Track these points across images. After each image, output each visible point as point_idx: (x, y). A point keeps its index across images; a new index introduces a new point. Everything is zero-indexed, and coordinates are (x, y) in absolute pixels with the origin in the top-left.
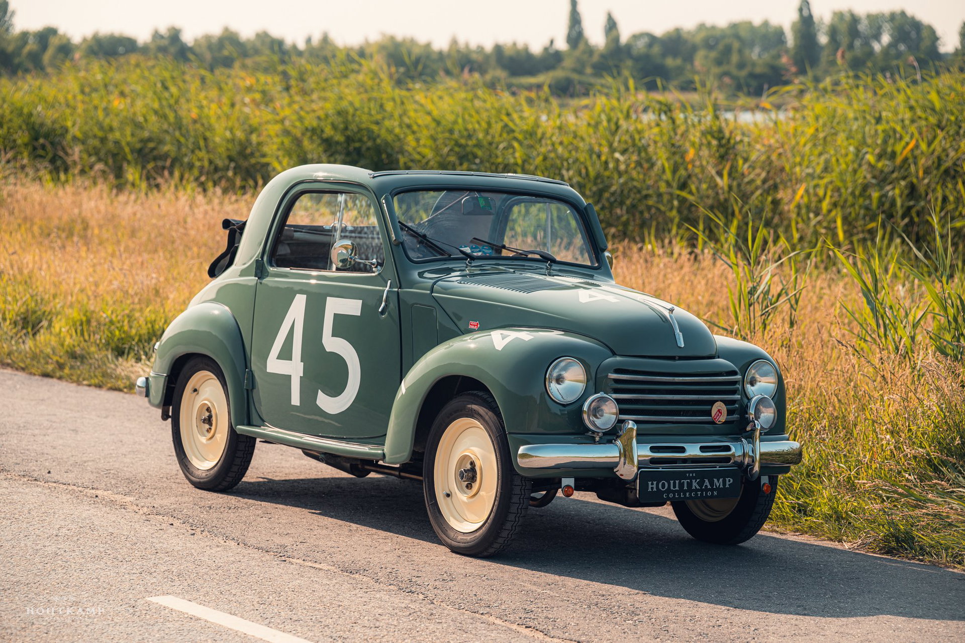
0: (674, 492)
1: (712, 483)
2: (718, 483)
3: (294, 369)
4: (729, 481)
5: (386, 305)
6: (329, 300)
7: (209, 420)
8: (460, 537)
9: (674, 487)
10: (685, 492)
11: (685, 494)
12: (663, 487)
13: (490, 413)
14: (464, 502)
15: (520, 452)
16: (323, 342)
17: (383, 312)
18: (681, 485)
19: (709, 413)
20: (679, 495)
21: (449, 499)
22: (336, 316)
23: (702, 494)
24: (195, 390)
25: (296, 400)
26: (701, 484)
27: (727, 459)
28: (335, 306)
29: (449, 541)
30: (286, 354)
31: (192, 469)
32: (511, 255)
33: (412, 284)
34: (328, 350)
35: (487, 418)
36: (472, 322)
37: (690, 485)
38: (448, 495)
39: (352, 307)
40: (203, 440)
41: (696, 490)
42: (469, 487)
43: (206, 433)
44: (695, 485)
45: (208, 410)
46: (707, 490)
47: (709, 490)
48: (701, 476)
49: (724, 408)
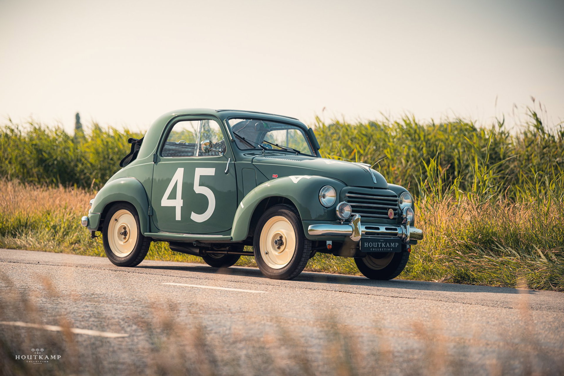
0: (375, 248)
1: (390, 245)
2: (392, 245)
3: (178, 203)
4: (397, 244)
5: (228, 170)
6: (197, 170)
7: (125, 234)
8: (275, 271)
9: (375, 246)
10: (379, 248)
11: (379, 249)
12: (371, 245)
13: (291, 213)
14: (276, 256)
15: (309, 229)
16: (194, 189)
17: (226, 173)
18: (378, 245)
19: (387, 214)
20: (377, 249)
21: (267, 255)
22: (201, 177)
23: (386, 250)
24: (116, 220)
25: (178, 217)
26: (386, 245)
27: (396, 234)
28: (200, 172)
29: (269, 274)
30: (173, 196)
31: (115, 257)
32: (280, 149)
33: (242, 159)
34: (197, 193)
35: (290, 215)
36: (274, 175)
37: (381, 245)
38: (267, 253)
39: (211, 172)
40: (122, 243)
41: (384, 248)
42: (279, 248)
43: (123, 239)
44: (383, 245)
45: (125, 228)
46: (388, 248)
47: (389, 248)
48: (386, 241)
49: (393, 212)
